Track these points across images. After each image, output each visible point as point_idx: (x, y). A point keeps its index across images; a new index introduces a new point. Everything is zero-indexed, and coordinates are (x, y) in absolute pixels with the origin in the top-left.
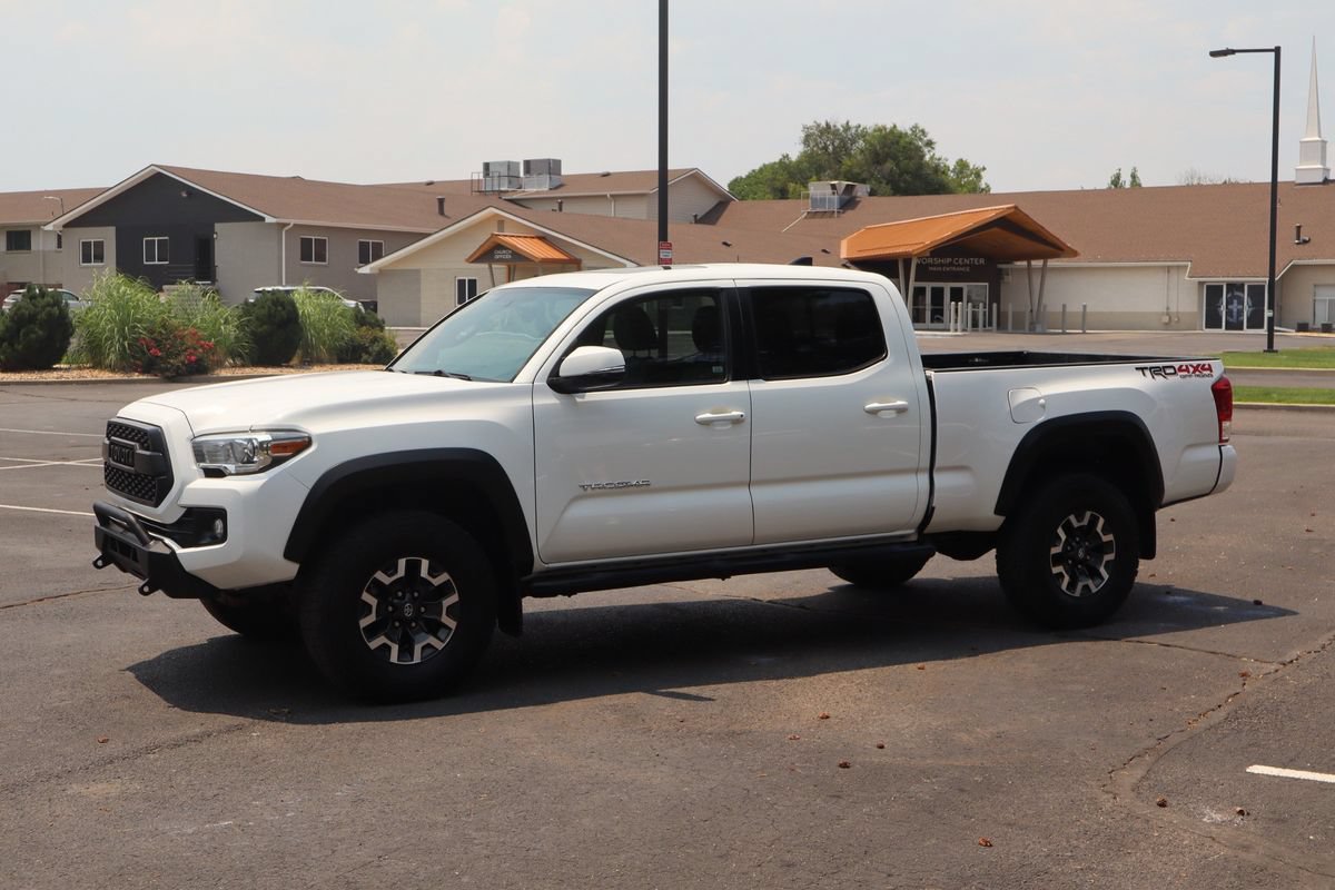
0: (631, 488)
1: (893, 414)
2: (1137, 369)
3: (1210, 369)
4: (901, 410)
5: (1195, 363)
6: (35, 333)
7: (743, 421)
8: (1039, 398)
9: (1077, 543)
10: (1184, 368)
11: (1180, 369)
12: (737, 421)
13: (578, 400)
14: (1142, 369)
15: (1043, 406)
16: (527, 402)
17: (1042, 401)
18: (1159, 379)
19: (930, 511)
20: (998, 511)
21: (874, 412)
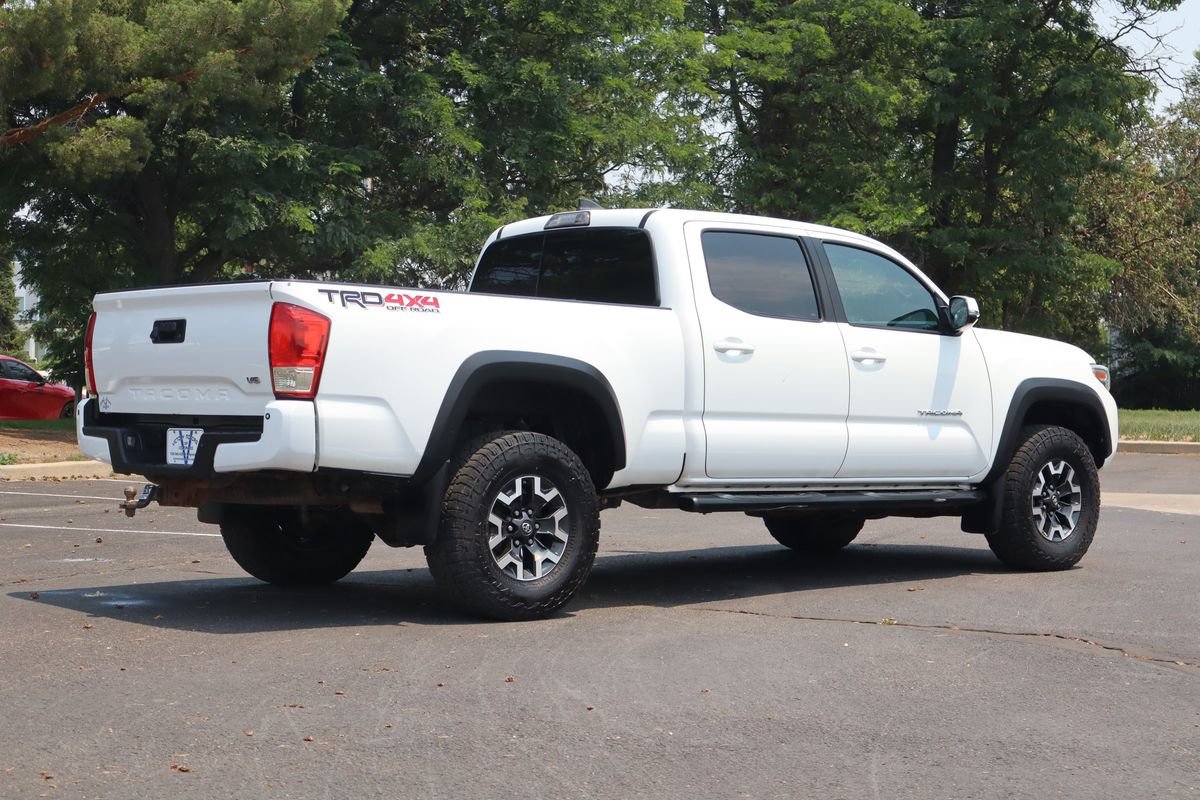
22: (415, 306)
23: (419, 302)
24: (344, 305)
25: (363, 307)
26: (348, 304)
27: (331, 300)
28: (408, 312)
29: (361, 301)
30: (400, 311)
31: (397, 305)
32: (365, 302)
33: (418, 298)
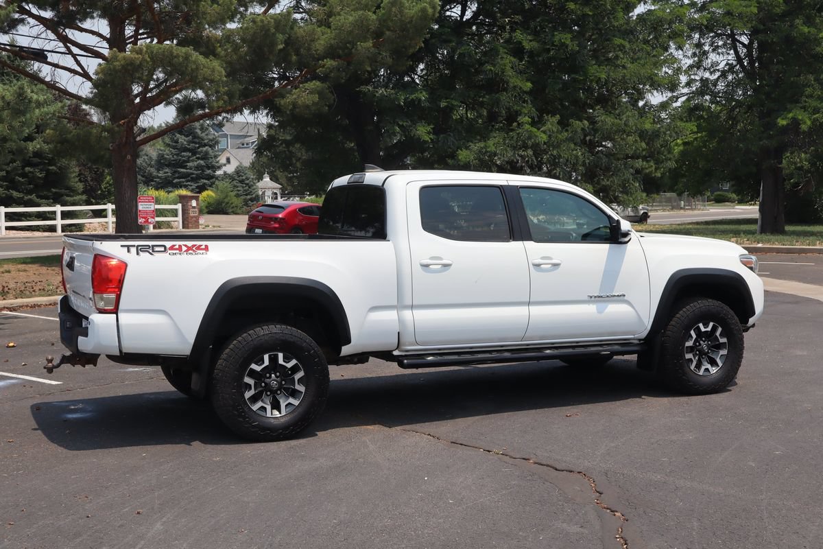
22: (190, 252)
23: (194, 249)
24: (138, 254)
25: (152, 254)
26: (141, 253)
27: (129, 251)
28: (184, 256)
29: (151, 251)
30: (178, 256)
31: (178, 251)
32: (153, 251)
33: (194, 246)
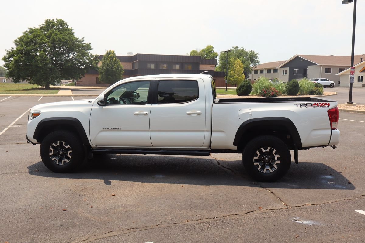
0: (116, 130)
1: (196, 115)
2: (294, 104)
3: (329, 104)
4: (199, 114)
5: (322, 103)
6: (243, 88)
7: (148, 115)
8: (250, 112)
9: (266, 156)
10: (316, 104)
11: (314, 104)
12: (146, 115)
13: (104, 107)
14: (297, 104)
15: (251, 115)
16: (91, 107)
17: (251, 113)
18: (303, 108)
19: (211, 142)
20: (234, 144)
21: (190, 114)
